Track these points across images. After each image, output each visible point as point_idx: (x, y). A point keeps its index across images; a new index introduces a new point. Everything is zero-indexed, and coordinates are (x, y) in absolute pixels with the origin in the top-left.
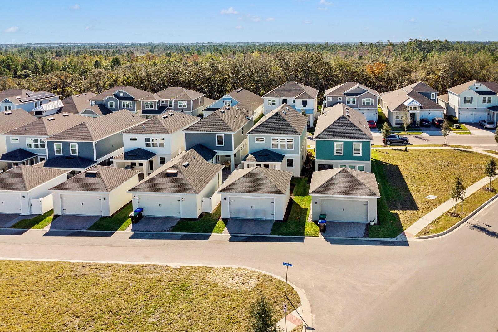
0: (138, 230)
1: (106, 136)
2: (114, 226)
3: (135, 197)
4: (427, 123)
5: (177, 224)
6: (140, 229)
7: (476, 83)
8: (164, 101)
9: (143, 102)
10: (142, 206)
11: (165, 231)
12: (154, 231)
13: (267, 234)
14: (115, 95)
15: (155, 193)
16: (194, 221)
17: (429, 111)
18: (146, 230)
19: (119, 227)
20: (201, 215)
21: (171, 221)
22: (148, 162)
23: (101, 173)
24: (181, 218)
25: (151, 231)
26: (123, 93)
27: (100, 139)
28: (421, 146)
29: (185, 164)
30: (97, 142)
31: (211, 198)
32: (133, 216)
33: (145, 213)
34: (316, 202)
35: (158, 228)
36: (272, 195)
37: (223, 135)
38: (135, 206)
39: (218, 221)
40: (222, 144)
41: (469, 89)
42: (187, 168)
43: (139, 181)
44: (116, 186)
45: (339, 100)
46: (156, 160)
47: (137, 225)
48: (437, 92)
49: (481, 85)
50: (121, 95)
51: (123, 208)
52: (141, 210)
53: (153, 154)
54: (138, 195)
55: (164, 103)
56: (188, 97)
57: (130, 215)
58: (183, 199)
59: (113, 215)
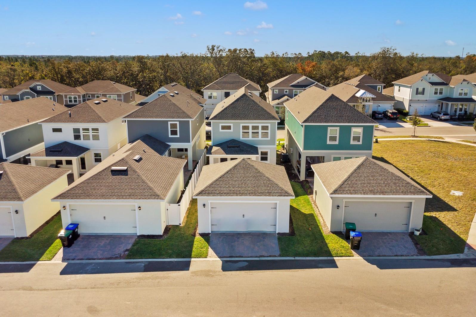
0: (73, 258)
1: (17, 126)
2: (34, 252)
3: (64, 207)
4: (380, 116)
5: (133, 246)
6: (76, 256)
7: (428, 73)
8: (90, 95)
9: (66, 96)
10: (76, 220)
11: (116, 258)
12: (100, 259)
13: (275, 256)
14: (31, 89)
15: (97, 200)
16: (159, 239)
17: (379, 103)
18: (86, 258)
19: (42, 254)
20: (167, 229)
21: (124, 241)
22: (79, 159)
23: (10, 174)
24: (138, 235)
25: (95, 259)
26: (40, 87)
27: (10, 130)
28: (387, 137)
29: (137, 157)
30: (5, 134)
31: (179, 204)
32: (63, 237)
33: (81, 231)
34: (338, 206)
35: (106, 253)
36: (276, 197)
37: (178, 123)
38: (66, 220)
39: (194, 238)
40: (177, 134)
41: (422, 80)
42: (140, 162)
43: (69, 184)
44: (34, 192)
45: (285, 93)
46: (89, 157)
47: (71, 249)
48: (383, 85)
49: (433, 75)
50: (39, 88)
51: (47, 223)
52: (76, 226)
53: (84, 150)
54: (69, 205)
55: (90, 97)
56: (117, 90)
57: (59, 235)
58: (139, 207)
59: (32, 235)
